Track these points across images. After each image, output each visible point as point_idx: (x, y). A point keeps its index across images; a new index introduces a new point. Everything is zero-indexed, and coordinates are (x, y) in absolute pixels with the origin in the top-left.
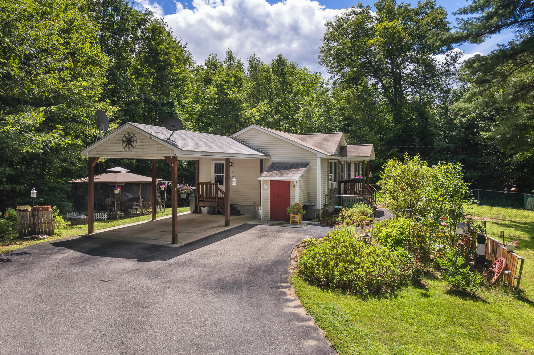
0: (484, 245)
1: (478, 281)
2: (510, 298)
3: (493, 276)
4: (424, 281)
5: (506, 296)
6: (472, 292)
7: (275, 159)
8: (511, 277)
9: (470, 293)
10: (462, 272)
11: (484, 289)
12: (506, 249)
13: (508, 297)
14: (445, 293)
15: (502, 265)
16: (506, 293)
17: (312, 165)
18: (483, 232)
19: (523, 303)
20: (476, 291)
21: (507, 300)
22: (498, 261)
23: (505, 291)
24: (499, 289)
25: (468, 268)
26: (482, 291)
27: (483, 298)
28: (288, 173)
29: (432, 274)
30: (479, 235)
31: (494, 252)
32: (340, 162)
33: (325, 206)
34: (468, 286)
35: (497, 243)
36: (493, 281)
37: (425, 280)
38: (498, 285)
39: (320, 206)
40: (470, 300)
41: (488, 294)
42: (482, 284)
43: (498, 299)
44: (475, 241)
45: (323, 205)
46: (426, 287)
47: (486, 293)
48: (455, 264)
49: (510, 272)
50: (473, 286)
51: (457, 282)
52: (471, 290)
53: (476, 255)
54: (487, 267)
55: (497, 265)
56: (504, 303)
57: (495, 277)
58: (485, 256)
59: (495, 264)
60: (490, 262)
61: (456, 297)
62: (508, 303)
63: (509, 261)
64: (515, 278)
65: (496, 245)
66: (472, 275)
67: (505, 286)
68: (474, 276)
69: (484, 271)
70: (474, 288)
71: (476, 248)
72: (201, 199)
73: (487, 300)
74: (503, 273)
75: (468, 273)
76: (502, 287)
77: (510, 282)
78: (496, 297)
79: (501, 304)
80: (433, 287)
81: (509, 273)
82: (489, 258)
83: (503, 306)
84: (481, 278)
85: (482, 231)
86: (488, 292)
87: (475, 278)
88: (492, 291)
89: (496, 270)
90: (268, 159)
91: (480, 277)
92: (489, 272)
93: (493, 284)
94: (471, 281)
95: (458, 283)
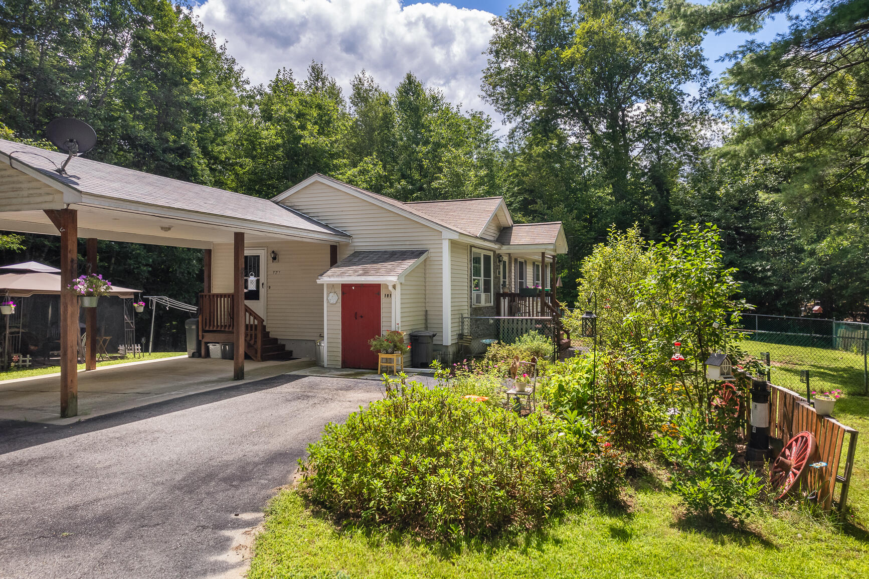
0: (766, 405)
1: (752, 491)
2: (825, 530)
3: (787, 476)
4: (626, 493)
5: (817, 526)
6: (737, 519)
7: (361, 243)
8: (827, 478)
9: (733, 521)
10: (716, 470)
11: (766, 509)
12: (814, 410)
13: (821, 529)
14: (672, 526)
15: (806, 449)
16: (817, 516)
17: (432, 255)
18: (764, 374)
19: (856, 544)
20: (748, 515)
21: (819, 536)
22: (796, 441)
23: (814, 512)
24: (800, 508)
25: (729, 459)
26: (762, 515)
27: (764, 533)
28: (379, 269)
29: (651, 475)
30: (756, 384)
31: (788, 421)
32: (499, 257)
33: (462, 339)
34: (729, 505)
35: (794, 398)
36: (785, 488)
37: (630, 491)
38: (798, 497)
39: (448, 337)
40: (731, 541)
41: (776, 520)
42: (761, 498)
43: (799, 536)
44: (748, 398)
45: (455, 337)
46: (629, 511)
47: (771, 520)
48: (699, 449)
49: (824, 464)
50: (741, 503)
51: (701, 496)
52: (736, 514)
53: (750, 427)
54: (772, 456)
55: (794, 449)
56: (813, 546)
57: (791, 479)
58: (767, 430)
59: (790, 448)
60: (779, 443)
61: (698, 536)
62: (824, 545)
63: (822, 439)
64: (837, 480)
65: (790, 403)
66: (738, 476)
67: (814, 501)
68: (741, 479)
69: (766, 464)
70: (742, 508)
71: (749, 413)
72: (207, 329)
73: (772, 538)
74: (808, 468)
75: (728, 472)
76: (807, 503)
77: (825, 491)
78: (794, 530)
79: (805, 548)
80: (647, 511)
81: (821, 468)
82: (776, 433)
83: (812, 554)
84: (760, 483)
85: (761, 373)
86: (775, 516)
87: (746, 483)
88: (783, 514)
89: (792, 461)
90: (347, 245)
91: (757, 480)
92: (776, 467)
93: (785, 497)
94: (736, 493)
95: (705, 498)
